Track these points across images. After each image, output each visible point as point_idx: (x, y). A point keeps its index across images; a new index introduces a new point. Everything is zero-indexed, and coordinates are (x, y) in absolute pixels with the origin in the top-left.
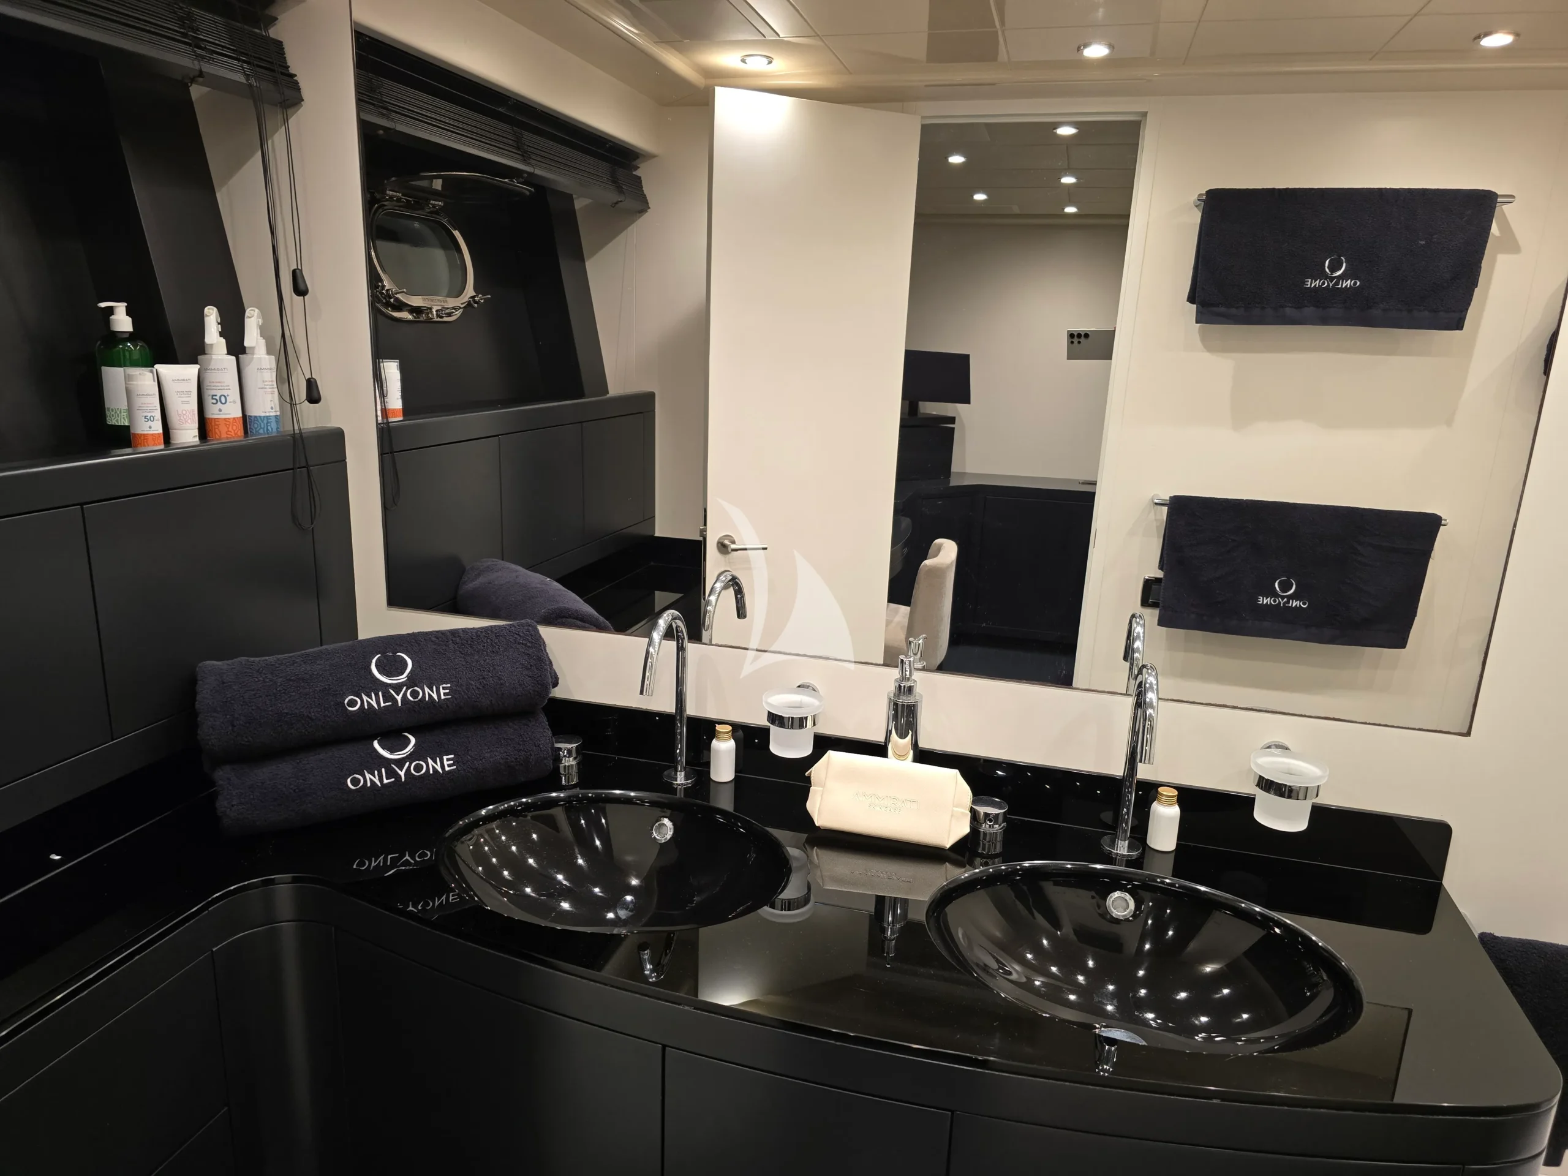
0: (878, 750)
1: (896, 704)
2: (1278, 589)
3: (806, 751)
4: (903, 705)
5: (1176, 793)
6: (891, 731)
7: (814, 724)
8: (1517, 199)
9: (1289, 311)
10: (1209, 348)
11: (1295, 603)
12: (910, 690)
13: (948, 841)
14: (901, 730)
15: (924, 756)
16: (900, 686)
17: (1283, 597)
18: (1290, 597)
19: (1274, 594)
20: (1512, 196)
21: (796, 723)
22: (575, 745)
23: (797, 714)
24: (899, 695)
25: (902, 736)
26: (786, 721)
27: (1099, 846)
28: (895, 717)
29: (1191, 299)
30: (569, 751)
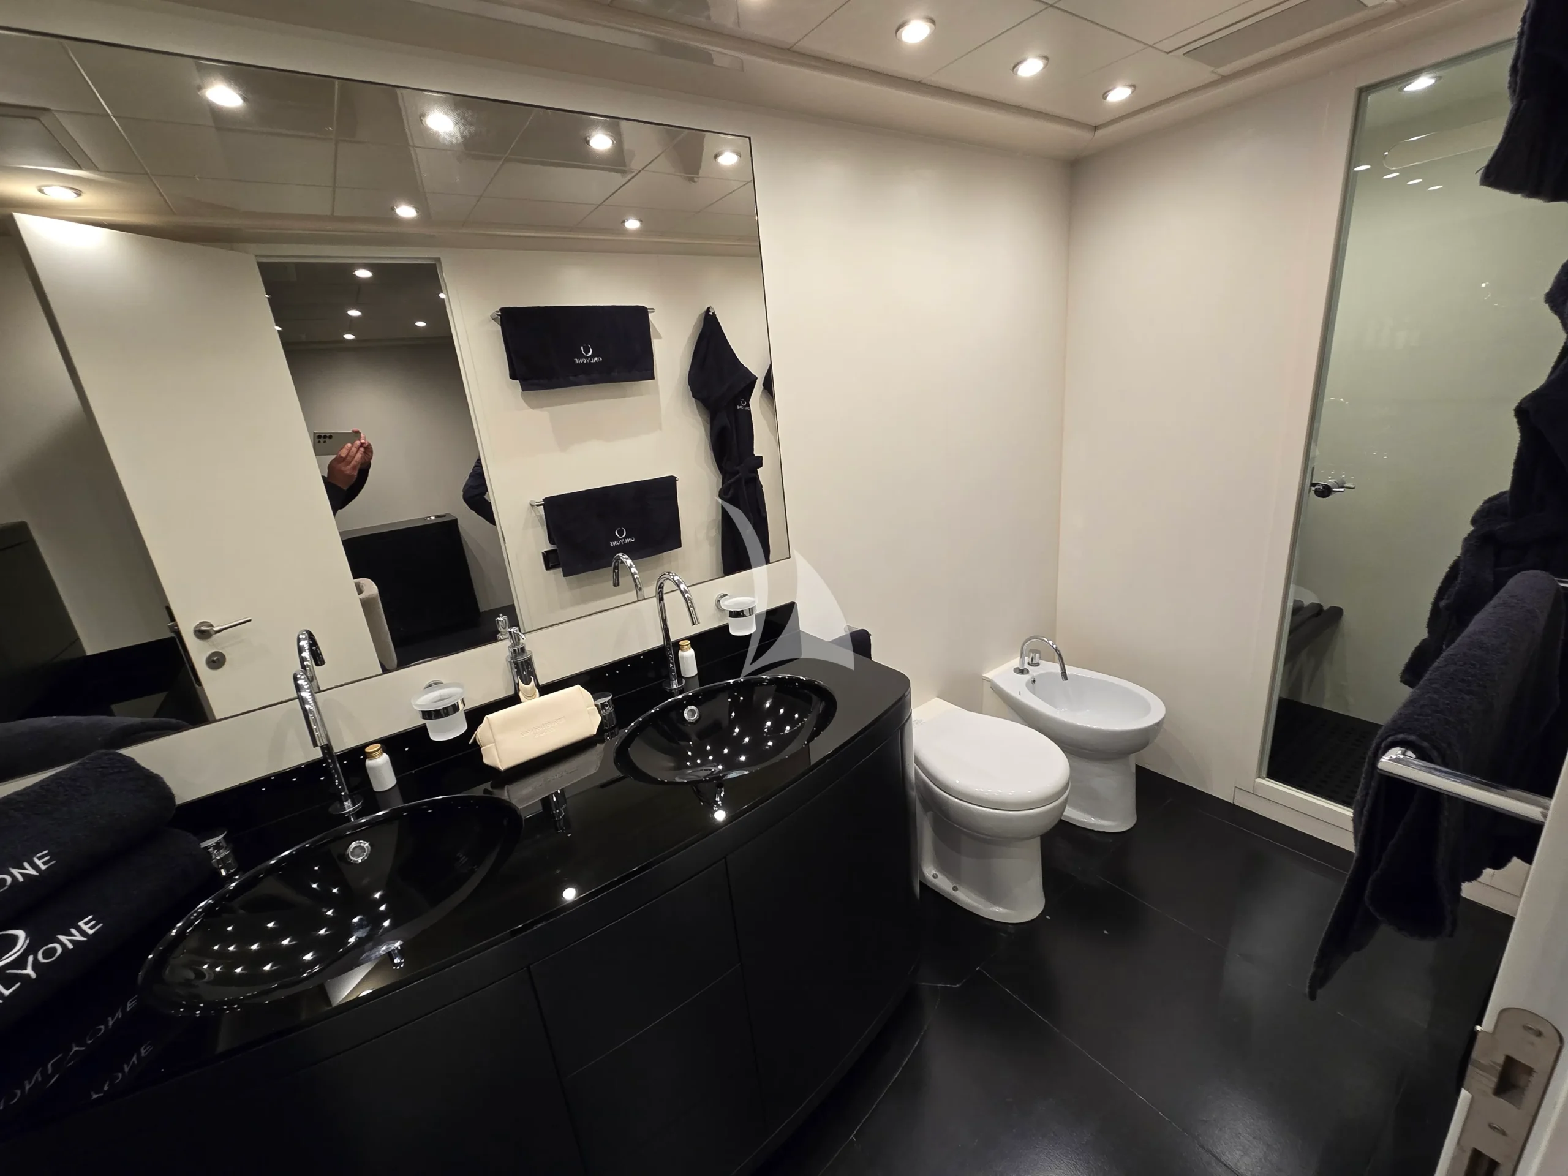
0: (513, 700)
1: (516, 664)
2: (617, 535)
3: (463, 728)
4: (522, 662)
5: (689, 642)
6: (518, 684)
7: (464, 705)
8: (655, 310)
9: (572, 378)
10: (532, 407)
11: (628, 540)
12: (523, 649)
13: (593, 730)
14: (526, 679)
15: (546, 689)
16: (515, 650)
17: (621, 539)
18: (625, 538)
19: (617, 539)
20: (653, 309)
21: (451, 710)
22: (221, 837)
23: (447, 703)
24: (516, 656)
25: (527, 683)
26: (442, 712)
27: (665, 690)
28: (519, 673)
29: (513, 376)
30: (217, 846)
